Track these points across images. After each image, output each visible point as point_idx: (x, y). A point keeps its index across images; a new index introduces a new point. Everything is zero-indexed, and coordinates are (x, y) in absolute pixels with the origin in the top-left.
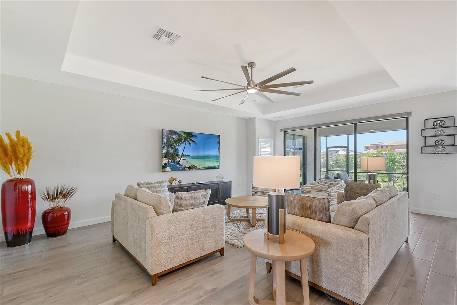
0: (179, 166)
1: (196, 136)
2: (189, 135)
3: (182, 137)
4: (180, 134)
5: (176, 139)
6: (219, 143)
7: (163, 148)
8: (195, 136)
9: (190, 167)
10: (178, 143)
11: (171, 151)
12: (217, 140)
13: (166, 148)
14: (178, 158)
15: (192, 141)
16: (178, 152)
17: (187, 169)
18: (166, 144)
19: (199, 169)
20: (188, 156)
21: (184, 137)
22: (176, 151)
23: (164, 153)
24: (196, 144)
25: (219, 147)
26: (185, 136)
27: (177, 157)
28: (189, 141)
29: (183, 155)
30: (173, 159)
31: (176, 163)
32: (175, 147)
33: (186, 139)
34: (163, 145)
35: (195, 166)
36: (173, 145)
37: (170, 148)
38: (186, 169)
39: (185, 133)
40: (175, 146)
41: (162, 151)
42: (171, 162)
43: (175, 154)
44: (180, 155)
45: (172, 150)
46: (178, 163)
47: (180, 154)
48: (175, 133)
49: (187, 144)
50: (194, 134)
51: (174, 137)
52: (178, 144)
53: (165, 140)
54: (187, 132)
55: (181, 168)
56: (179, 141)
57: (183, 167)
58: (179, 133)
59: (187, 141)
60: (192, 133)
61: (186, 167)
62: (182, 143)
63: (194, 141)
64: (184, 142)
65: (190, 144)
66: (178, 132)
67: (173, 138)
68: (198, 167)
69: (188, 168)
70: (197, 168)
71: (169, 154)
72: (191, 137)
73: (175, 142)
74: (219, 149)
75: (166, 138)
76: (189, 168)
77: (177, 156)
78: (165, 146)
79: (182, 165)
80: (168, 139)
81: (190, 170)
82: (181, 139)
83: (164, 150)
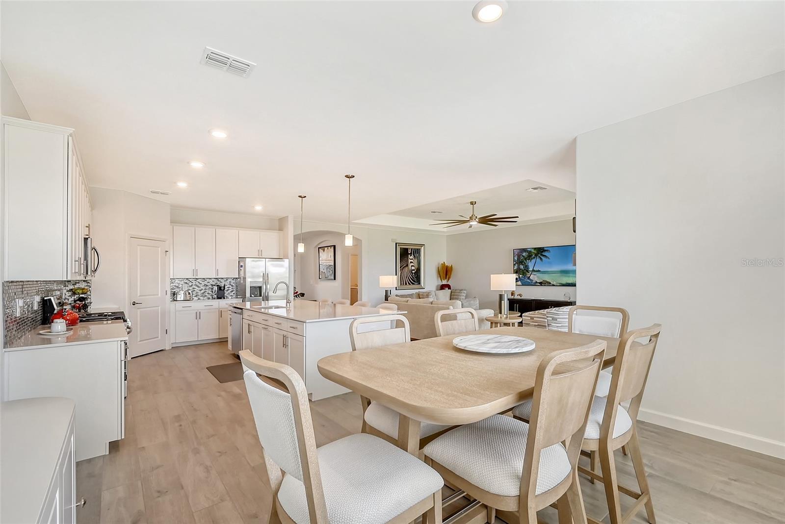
1: (549, 251)
2: (540, 252)
3: (533, 254)
4: (530, 251)
5: (526, 256)
7: (514, 265)
8: (547, 250)
9: (541, 282)
11: (522, 267)
13: (517, 264)
14: (529, 274)
15: (544, 256)
16: (528, 268)
18: (517, 261)
19: (553, 285)
20: (540, 271)
22: (527, 267)
23: (516, 269)
24: (549, 258)
26: (535, 252)
27: (527, 273)
28: (539, 257)
29: (533, 270)
30: (524, 274)
31: (526, 278)
32: (525, 263)
33: (536, 255)
35: (547, 282)
36: (523, 262)
37: (521, 264)
39: (535, 249)
42: (522, 277)
43: (525, 270)
44: (530, 271)
46: (529, 278)
47: (531, 269)
48: (524, 250)
49: (538, 260)
50: (546, 249)
51: (524, 254)
52: (528, 261)
53: (516, 259)
56: (530, 257)
57: (534, 282)
59: (537, 257)
60: (543, 247)
61: (537, 282)
62: (532, 259)
63: (546, 256)
64: (534, 258)
65: (541, 259)
66: (528, 249)
67: (523, 256)
69: (539, 283)
70: (550, 283)
71: (520, 270)
72: (542, 252)
73: (526, 259)
75: (516, 256)
76: (541, 284)
77: (528, 271)
80: (519, 256)
81: (541, 285)
82: (532, 255)
83: (515, 267)
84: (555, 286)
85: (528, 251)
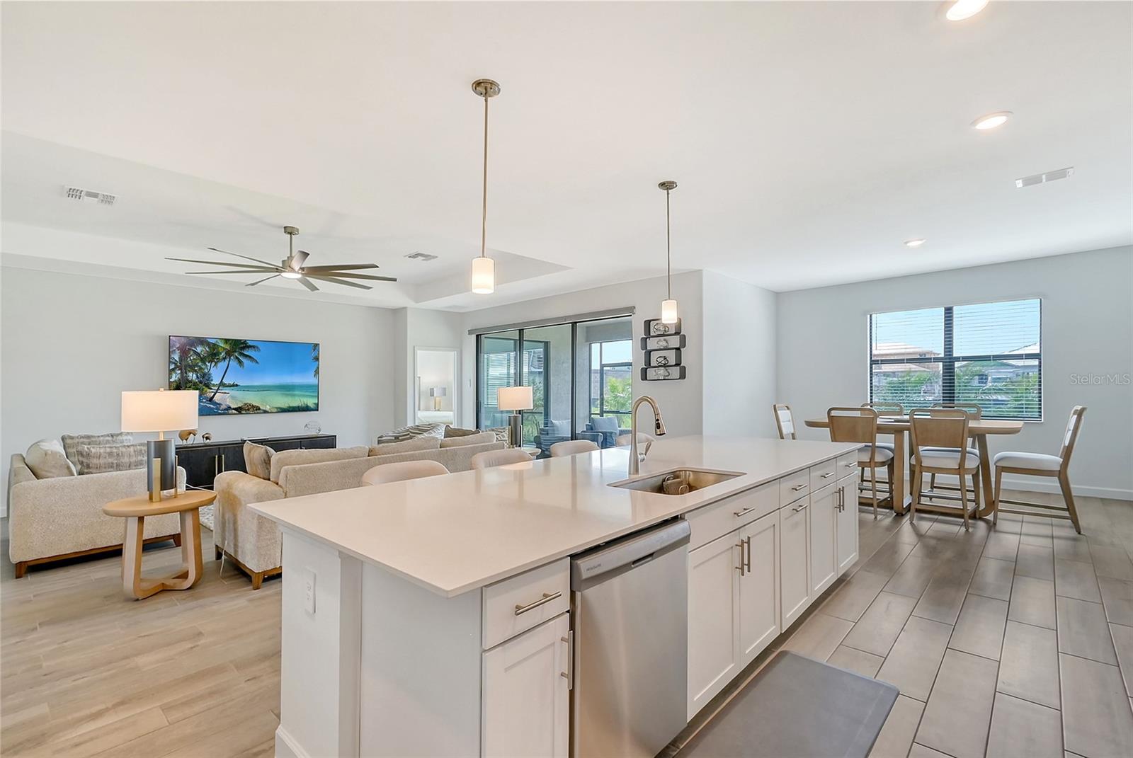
0: (212, 406)
1: (257, 348)
2: (239, 348)
3: (221, 350)
4: (214, 345)
5: (203, 354)
6: (317, 359)
7: (171, 371)
8: (253, 347)
9: (240, 407)
10: (211, 361)
11: (192, 376)
12: (314, 354)
13: (179, 372)
14: (208, 390)
15: (247, 357)
16: (209, 379)
17: (233, 411)
18: (178, 364)
19: (265, 412)
20: (237, 385)
21: (225, 349)
22: (205, 377)
23: (175, 381)
24: (257, 362)
25: (318, 368)
26: (227, 347)
27: (206, 389)
28: (237, 358)
29: (222, 384)
31: (204, 401)
32: (201, 368)
33: (229, 354)
34: (172, 366)
35: (253, 406)
36: (197, 365)
37: (189, 371)
38: (230, 412)
39: (226, 341)
40: (203, 367)
41: (170, 378)
43: (201, 382)
44: (214, 385)
45: (194, 375)
46: (211, 400)
47: (216, 381)
48: (202, 341)
49: (233, 363)
50: (251, 343)
51: (199, 349)
52: (209, 364)
53: (176, 357)
54: (233, 340)
55: (218, 409)
56: (213, 354)
57: (223, 407)
58: (213, 341)
59: (232, 358)
60: (246, 340)
61: (230, 407)
62: (219, 360)
63: (250, 357)
64: (224, 359)
65: (240, 362)
66: (209, 340)
67: (198, 354)
68: (261, 408)
69: (235, 409)
70: (259, 409)
71: (186, 383)
72: (243, 348)
73: (203, 360)
74: (317, 372)
75: (177, 352)
76: (239, 410)
77: (208, 386)
78: (175, 368)
79: (219, 404)
80: (184, 353)
81: (240, 413)
82: (218, 354)
83: (174, 375)
84: (268, 412)
85: (209, 344)
